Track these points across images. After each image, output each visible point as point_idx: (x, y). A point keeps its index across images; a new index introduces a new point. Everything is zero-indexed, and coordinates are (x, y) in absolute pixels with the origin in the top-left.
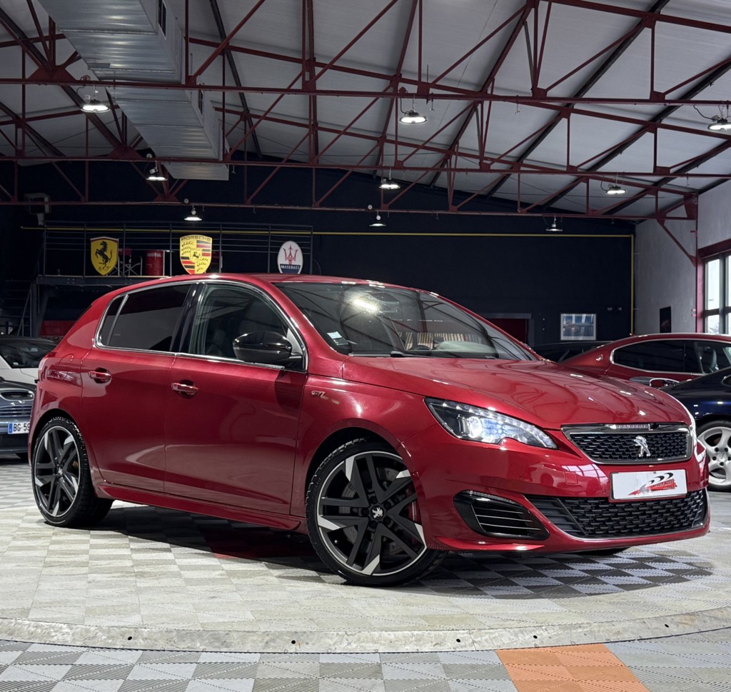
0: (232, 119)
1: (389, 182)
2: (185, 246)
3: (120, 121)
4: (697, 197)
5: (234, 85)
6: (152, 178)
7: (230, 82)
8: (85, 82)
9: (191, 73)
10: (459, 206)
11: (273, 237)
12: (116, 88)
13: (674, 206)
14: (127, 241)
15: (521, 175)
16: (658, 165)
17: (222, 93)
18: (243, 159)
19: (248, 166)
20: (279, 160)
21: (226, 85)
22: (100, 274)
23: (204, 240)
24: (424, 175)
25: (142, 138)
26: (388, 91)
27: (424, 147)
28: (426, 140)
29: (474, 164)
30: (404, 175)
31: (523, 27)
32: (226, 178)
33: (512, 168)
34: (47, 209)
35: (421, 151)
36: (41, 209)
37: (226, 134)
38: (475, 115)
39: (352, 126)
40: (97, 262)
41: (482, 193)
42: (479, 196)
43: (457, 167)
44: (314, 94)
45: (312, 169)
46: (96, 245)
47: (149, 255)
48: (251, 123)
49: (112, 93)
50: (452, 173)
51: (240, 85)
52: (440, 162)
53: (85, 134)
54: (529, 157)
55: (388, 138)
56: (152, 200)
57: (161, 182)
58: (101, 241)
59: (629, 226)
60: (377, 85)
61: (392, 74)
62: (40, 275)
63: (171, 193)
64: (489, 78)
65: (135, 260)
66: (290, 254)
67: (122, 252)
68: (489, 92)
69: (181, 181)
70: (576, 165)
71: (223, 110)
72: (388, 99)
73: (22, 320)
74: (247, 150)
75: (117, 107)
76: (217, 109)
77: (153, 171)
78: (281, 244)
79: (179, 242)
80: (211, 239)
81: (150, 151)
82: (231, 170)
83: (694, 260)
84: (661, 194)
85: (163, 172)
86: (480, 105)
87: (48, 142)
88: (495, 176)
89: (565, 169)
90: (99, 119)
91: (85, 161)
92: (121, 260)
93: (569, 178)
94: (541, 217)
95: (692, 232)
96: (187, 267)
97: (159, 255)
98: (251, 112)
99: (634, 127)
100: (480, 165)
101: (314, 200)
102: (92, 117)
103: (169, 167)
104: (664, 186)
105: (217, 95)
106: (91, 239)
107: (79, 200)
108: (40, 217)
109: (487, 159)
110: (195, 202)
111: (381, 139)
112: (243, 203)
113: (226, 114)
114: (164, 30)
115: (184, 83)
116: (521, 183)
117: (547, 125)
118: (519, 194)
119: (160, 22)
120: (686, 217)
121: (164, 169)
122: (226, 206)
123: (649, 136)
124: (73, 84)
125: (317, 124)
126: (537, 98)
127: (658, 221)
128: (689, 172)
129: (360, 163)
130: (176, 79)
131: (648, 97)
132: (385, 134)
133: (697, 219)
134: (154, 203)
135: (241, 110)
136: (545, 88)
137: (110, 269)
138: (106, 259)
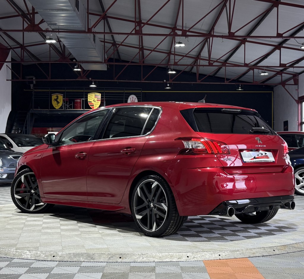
0: (108, 45)
1: (172, 71)
2: (90, 97)
3: (62, 47)
4: (298, 76)
5: (109, 32)
6: (75, 70)
7: (107, 30)
8: (47, 31)
9: (90, 27)
10: (201, 80)
11: (126, 93)
12: (60, 33)
13: (289, 79)
14: (66, 95)
15: (226, 67)
16: (281, 63)
18: (113, 62)
19: (115, 65)
20: (128, 62)
21: (105, 32)
22: (56, 109)
23: (98, 95)
24: (187, 68)
25: (71, 54)
26: (171, 34)
27: (186, 56)
28: (187, 53)
29: (207, 63)
30: (178, 68)
31: (225, 7)
32: (106, 69)
33: (223, 65)
34: (34, 82)
35: (185, 58)
36: (32, 83)
37: (106, 51)
38: (207, 43)
39: (157, 48)
40: (54, 103)
41: (210, 75)
42: (209, 76)
43: (200, 64)
44: (142, 35)
45: (141, 65)
46: (54, 97)
47: (76, 101)
48: (116, 47)
49: (58, 35)
50: (198, 67)
51: (112, 32)
52: (193, 62)
53: (49, 52)
54: (229, 60)
55: (172, 53)
56: (76, 78)
57: (80, 71)
59: (271, 88)
60: (167, 31)
61: (173, 27)
62: (31, 109)
64: (212, 28)
65: (70, 103)
67: (65, 100)
68: (212, 34)
69: (89, 70)
70: (248, 63)
71: (104, 42)
72: (171, 37)
73: (24, 128)
74: (115, 58)
75: (61, 41)
76: (101, 41)
77: (76, 67)
78: (129, 96)
79: (87, 95)
80: (100, 94)
81: (74, 59)
82: (108, 66)
83: (297, 101)
84: (283, 75)
85: (81, 68)
86: (209, 39)
87: (34, 55)
88: (217, 68)
89: (243, 65)
90: (55, 46)
91: (49, 63)
92: (64, 103)
93: (245, 69)
94: (234, 84)
95: (296, 90)
96: (91, 105)
97: (80, 101)
98: (116, 43)
99: (272, 48)
100: (209, 64)
101: (142, 78)
102: (51, 45)
103: (83, 65)
104: (285, 72)
105: (102, 36)
106: (52, 95)
107: (47, 79)
108: (32, 85)
109: (212, 61)
110: (94, 79)
111: (169, 53)
112: (113, 79)
113: (105, 43)
114: (78, 10)
115: (87, 31)
116: (226, 71)
117: (236, 47)
118: (225, 75)
119: (76, 6)
120: (294, 84)
121: (81, 66)
122: (106, 81)
123: (277, 51)
124: (42, 32)
125: (143, 47)
126: (231, 36)
127: (282, 85)
128: (294, 66)
129: (161, 63)
130: (83, 29)
131: (276, 36)
132: (170, 51)
133: (298, 85)
134: (77, 80)
135: (112, 42)
136: (234, 32)
137: (60, 107)
138: (58, 102)
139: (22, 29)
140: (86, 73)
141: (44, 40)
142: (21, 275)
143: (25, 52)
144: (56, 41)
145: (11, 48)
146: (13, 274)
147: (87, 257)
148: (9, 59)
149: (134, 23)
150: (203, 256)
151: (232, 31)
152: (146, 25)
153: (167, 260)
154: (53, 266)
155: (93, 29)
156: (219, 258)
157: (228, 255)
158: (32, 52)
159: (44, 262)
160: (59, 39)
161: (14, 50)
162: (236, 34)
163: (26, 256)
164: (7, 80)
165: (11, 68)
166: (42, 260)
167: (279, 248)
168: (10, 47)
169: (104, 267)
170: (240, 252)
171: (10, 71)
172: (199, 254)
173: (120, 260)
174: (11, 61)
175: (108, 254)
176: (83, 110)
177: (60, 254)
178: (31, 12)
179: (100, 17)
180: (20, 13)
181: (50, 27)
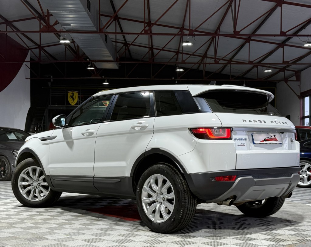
0: (120, 45)
1: (180, 68)
3: (77, 48)
4: (300, 72)
5: (120, 32)
6: (89, 68)
7: (119, 30)
8: (61, 32)
9: (101, 28)
10: (207, 77)
12: (73, 34)
13: (291, 76)
14: (81, 92)
15: (232, 65)
16: (284, 60)
17: (115, 35)
18: (125, 61)
19: (126, 63)
20: (138, 61)
21: (117, 32)
22: (71, 105)
24: (194, 65)
25: (85, 53)
26: (179, 33)
28: (194, 52)
29: (212, 61)
30: (185, 66)
31: (231, 7)
33: (228, 62)
34: (52, 80)
35: (192, 56)
37: (117, 51)
38: (213, 42)
39: (165, 47)
40: (70, 100)
41: (216, 72)
43: (207, 62)
44: (151, 35)
45: (151, 64)
46: (70, 94)
49: (72, 36)
50: (205, 65)
51: (123, 32)
52: (200, 61)
53: (65, 52)
54: (235, 58)
55: (181, 51)
56: (90, 76)
57: (92, 70)
58: (72, 92)
59: (274, 84)
60: (176, 31)
61: (180, 27)
62: (49, 106)
63: (98, 74)
64: (218, 27)
67: (80, 97)
68: (218, 33)
69: (102, 69)
70: (252, 61)
71: (116, 42)
72: (179, 36)
73: (42, 123)
74: (126, 57)
75: (75, 42)
76: (113, 41)
77: (89, 65)
81: (88, 58)
82: (119, 65)
83: (299, 97)
84: (286, 71)
85: (95, 67)
86: (215, 38)
87: (51, 55)
88: (222, 65)
89: (248, 62)
90: (70, 46)
91: (65, 62)
92: (79, 99)
93: (250, 66)
94: (239, 81)
95: (298, 86)
96: (104, 103)
98: (128, 43)
99: (275, 46)
100: (215, 62)
101: (152, 75)
102: (65, 45)
103: (96, 64)
104: (287, 69)
105: (113, 36)
106: (68, 92)
107: (63, 77)
108: (49, 83)
109: (218, 59)
110: (107, 77)
112: (125, 77)
114: (90, 11)
115: (98, 31)
116: (231, 68)
117: (241, 45)
118: (231, 72)
119: (88, 7)
120: (296, 80)
121: (94, 65)
122: (118, 78)
123: (281, 49)
124: (57, 32)
125: (153, 47)
126: (236, 35)
127: (285, 82)
128: (297, 63)
129: (169, 61)
130: (95, 30)
131: (279, 34)
132: (179, 50)
133: (300, 81)
134: (91, 78)
135: (124, 42)
136: (239, 31)
137: (75, 103)
138: (74, 99)
139: (39, 30)
140: (99, 72)
141: (59, 40)
143: (41, 51)
144: (69, 40)
148: (28, 59)
149: (143, 24)
151: (238, 29)
152: (154, 26)
155: (104, 29)
158: (50, 53)
160: (73, 39)
161: (32, 51)
162: (241, 33)
164: (26, 79)
165: (30, 67)
168: (28, 48)
171: (29, 70)
178: (46, 14)
179: (110, 18)
180: (37, 15)
181: (64, 27)
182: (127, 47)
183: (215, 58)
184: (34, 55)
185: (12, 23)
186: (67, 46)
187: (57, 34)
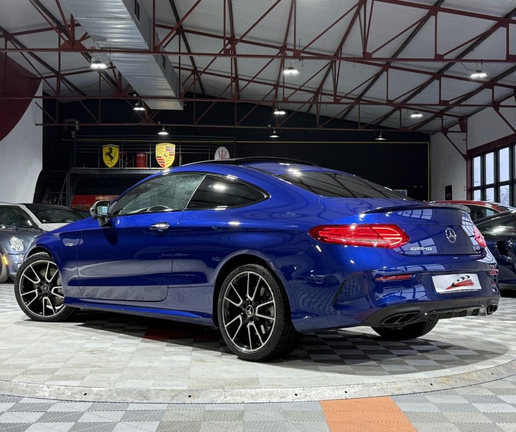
0: (186, 73)
1: (279, 110)
2: (159, 150)
4: (467, 119)
5: (187, 52)
6: (136, 109)
7: (184, 49)
8: (93, 50)
9: (157, 44)
10: (323, 125)
11: (212, 144)
12: (112, 54)
13: (453, 124)
14: (124, 147)
15: (361, 106)
16: (442, 99)
17: (178, 56)
18: (193, 98)
19: (196, 101)
20: (216, 98)
21: (181, 51)
22: (107, 167)
23: (170, 146)
24: (302, 106)
25: (130, 85)
27: (300, 89)
28: (301, 84)
29: (331, 99)
31: (358, 16)
32: (182, 109)
33: (355, 102)
34: (77, 128)
35: (298, 92)
36: (74, 128)
37: (182, 82)
39: (257, 77)
40: (106, 159)
41: (337, 117)
42: (335, 119)
43: (322, 101)
44: (235, 57)
45: (234, 103)
46: (106, 150)
47: (138, 155)
49: (110, 57)
50: (319, 105)
51: (190, 52)
52: (311, 99)
53: (99, 83)
54: (365, 95)
55: (281, 84)
56: (139, 122)
57: (143, 111)
58: (108, 147)
59: (426, 137)
60: (275, 52)
61: (281, 45)
62: (72, 168)
63: (150, 118)
64: (339, 48)
65: (129, 159)
66: (221, 154)
67: (122, 154)
68: (339, 56)
69: (157, 110)
70: (392, 99)
71: (180, 68)
73: (61, 195)
74: (196, 92)
75: (115, 67)
76: (175, 67)
77: (137, 104)
78: (216, 149)
79: (155, 147)
80: (174, 146)
81: (136, 93)
82: (184, 104)
83: (465, 157)
84: (444, 117)
85: (146, 107)
86: (334, 64)
87: (77, 88)
88: (346, 106)
89: (385, 102)
90: (107, 74)
91: (98, 99)
92: (121, 158)
93: (390, 108)
94: (372, 131)
95: (464, 140)
96: (160, 162)
97: (144, 155)
98: (198, 69)
99: (429, 77)
100: (334, 100)
101: (236, 122)
102: (100, 71)
103: (148, 102)
104: (446, 113)
105: (176, 59)
106: (103, 146)
107: (95, 122)
108: (73, 133)
109: (339, 96)
110: (164, 123)
112: (192, 124)
113: (181, 70)
114: (138, 18)
115: (152, 50)
116: (360, 111)
118: (359, 118)
119: (136, 13)
121: (145, 104)
122: (183, 125)
123: (436, 82)
124: (86, 52)
125: (238, 76)
126: (366, 58)
127: (444, 133)
128: (461, 104)
129: (263, 99)
130: (147, 47)
131: (433, 58)
132: (278, 81)
133: (467, 132)
134: (140, 124)
135: (192, 68)
136: (371, 52)
137: (113, 165)
138: (112, 158)
139: (57, 47)
140: (153, 115)
141: (89, 64)
142: (29, 425)
143: (61, 81)
144: (107, 65)
145: (42, 78)
146: (17, 424)
147: (138, 395)
148: (39, 93)
149: (223, 40)
150: (319, 393)
151: (369, 50)
152: (239, 43)
153: (264, 400)
154: (82, 410)
155: (161, 47)
156: (344, 396)
157: (359, 392)
158: (74, 84)
159: (70, 404)
160: (111, 63)
161: (45, 81)
162: (374, 56)
163: (41, 393)
164: (36, 125)
165: (42, 107)
166: (67, 401)
167: (439, 380)
168: (39, 76)
169: (164, 411)
170: (379, 387)
171: (41, 112)
172: (314, 390)
173: (189, 400)
174: (42, 95)
175: (171, 390)
176: (148, 168)
177: (94, 391)
178: (69, 23)
179: (170, 31)
180: (55, 25)
181: (97, 44)
182: (197, 76)
183: (335, 95)
184: (50, 87)
185: (14, 37)
186: (102, 74)
187: (87, 54)
